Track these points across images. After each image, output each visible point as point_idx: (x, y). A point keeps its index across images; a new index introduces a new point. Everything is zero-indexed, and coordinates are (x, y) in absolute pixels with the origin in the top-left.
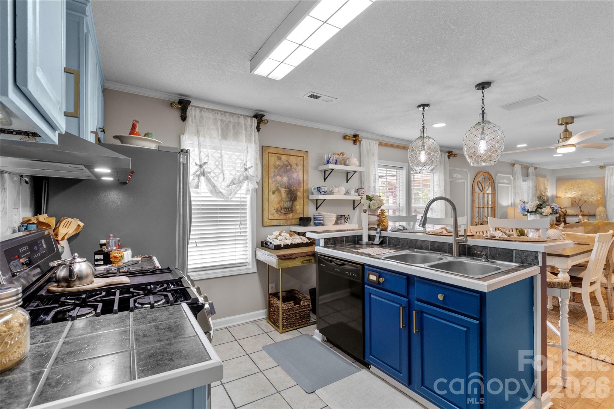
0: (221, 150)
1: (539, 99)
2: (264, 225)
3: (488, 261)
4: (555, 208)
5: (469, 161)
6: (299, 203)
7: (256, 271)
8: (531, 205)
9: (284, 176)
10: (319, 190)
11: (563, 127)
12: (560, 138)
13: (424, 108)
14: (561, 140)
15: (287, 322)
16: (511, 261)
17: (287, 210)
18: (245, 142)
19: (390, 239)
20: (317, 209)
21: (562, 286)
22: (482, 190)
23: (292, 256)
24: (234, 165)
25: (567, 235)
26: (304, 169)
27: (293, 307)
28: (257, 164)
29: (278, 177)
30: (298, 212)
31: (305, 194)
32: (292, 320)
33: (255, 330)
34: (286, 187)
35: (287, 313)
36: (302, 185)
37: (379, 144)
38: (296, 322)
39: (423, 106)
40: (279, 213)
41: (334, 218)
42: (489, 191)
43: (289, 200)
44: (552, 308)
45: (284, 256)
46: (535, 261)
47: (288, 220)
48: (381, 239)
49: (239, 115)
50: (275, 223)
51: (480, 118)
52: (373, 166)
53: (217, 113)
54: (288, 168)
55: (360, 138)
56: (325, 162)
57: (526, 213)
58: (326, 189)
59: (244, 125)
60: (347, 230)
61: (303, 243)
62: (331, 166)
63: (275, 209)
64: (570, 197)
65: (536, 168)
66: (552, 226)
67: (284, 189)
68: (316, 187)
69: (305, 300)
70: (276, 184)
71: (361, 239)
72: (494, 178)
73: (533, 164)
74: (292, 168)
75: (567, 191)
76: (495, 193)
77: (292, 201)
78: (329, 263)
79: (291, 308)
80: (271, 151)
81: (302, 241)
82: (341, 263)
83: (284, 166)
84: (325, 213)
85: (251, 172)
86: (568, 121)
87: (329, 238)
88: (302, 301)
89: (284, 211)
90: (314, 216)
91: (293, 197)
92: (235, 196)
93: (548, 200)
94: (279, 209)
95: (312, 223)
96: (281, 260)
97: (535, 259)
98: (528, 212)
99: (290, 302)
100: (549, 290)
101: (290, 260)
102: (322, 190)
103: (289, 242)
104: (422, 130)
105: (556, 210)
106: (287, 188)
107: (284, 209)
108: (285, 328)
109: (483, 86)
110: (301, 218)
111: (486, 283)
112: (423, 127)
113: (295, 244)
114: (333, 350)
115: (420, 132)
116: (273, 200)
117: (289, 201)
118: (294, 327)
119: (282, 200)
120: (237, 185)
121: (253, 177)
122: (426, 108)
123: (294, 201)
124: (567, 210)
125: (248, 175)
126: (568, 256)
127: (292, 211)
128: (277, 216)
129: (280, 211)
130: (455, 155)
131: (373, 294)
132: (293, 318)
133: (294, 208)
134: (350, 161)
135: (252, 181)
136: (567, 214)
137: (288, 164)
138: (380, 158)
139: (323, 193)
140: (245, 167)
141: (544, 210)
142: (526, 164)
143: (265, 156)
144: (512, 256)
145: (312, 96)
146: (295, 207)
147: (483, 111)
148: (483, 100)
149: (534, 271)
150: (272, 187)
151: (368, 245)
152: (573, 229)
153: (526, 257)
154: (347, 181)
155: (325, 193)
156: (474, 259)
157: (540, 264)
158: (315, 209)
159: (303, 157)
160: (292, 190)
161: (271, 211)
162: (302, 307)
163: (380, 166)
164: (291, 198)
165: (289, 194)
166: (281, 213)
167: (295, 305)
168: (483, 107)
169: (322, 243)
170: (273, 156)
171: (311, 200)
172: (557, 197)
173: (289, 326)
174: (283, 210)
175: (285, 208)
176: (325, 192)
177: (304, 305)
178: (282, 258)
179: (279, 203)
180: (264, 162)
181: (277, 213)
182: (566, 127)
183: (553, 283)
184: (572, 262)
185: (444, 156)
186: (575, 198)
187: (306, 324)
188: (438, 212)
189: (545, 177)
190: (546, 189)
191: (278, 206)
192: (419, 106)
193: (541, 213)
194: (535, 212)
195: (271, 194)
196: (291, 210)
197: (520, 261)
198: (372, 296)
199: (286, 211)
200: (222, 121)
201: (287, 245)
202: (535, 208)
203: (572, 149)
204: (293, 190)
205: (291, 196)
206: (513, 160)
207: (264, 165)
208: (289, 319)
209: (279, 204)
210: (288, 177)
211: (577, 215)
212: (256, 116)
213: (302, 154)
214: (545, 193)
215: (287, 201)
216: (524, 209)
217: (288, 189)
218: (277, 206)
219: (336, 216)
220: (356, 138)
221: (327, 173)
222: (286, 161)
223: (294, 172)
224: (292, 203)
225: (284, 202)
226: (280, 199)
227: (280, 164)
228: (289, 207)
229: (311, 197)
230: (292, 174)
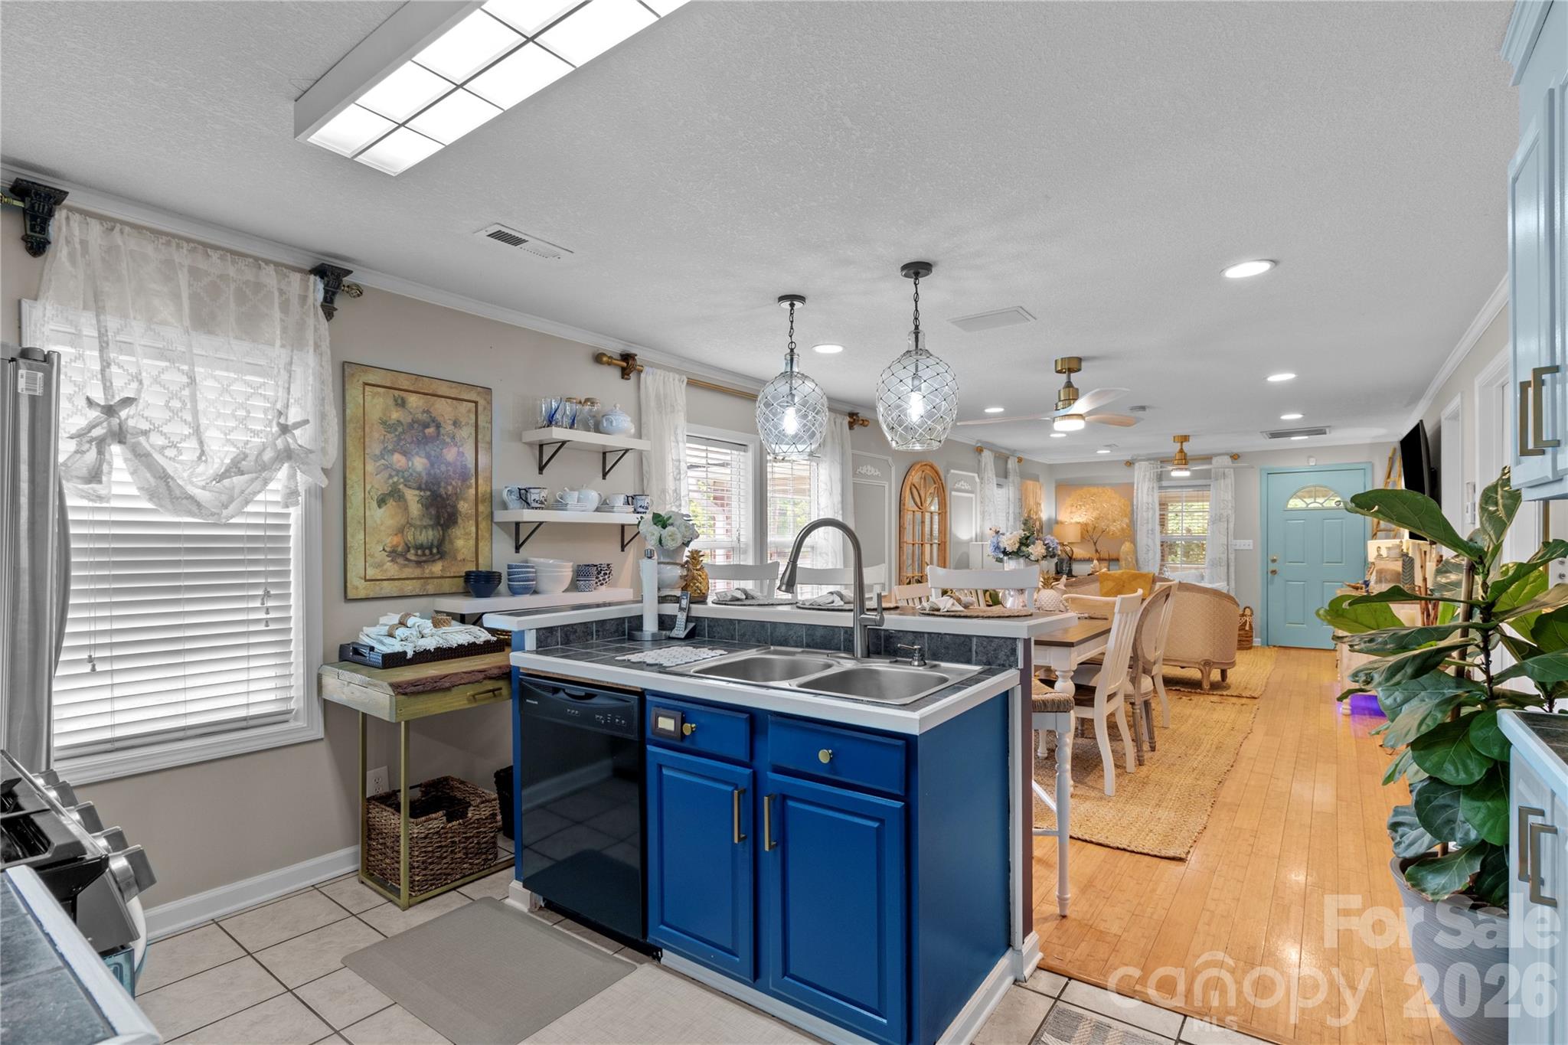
0: (192, 365)
1: (1020, 314)
2: (351, 595)
3: (925, 664)
4: (1051, 545)
5: (890, 439)
6: (463, 532)
7: (321, 735)
8: (1010, 539)
9: (417, 454)
10: (523, 496)
11: (1063, 377)
12: (1060, 400)
13: (792, 305)
14: (1060, 404)
15: (424, 872)
16: (969, 662)
17: (427, 552)
18: (283, 346)
19: (712, 624)
20: (518, 548)
21: (1058, 707)
22: (919, 504)
23: (438, 684)
24: (241, 413)
25: (1074, 600)
26: (480, 437)
27: (442, 828)
28: (323, 416)
29: (397, 457)
30: (460, 557)
31: (481, 508)
32: (439, 867)
33: (319, 910)
34: (423, 486)
35: (425, 847)
36: (473, 481)
37: (687, 384)
38: (452, 869)
39: (792, 298)
40: (401, 560)
41: (567, 573)
42: (935, 506)
43: (431, 523)
44: (1046, 755)
45: (414, 684)
46: (1012, 659)
47: (429, 581)
48: (691, 625)
49: (258, 262)
50: (388, 588)
51: (912, 342)
52: (672, 438)
53: (174, 245)
54: (427, 431)
55: (638, 363)
56: (542, 420)
57: (1001, 556)
58: (544, 493)
59: (276, 294)
60: (605, 605)
61: (474, 643)
62: (558, 433)
63: (388, 549)
64: (1079, 523)
65: (1020, 460)
66: (1047, 584)
67: (418, 492)
68: (515, 487)
69: (483, 802)
70: (391, 476)
71: (640, 628)
72: (943, 478)
73: (1015, 451)
74: (442, 431)
75: (1072, 510)
76: (946, 513)
77: (442, 526)
78: (550, 695)
79: (437, 832)
80: (371, 378)
81: (472, 640)
82: (583, 694)
83: (416, 425)
84: (542, 560)
85: (302, 437)
86: (1071, 366)
87: (552, 627)
88: (472, 808)
89: (416, 555)
90: (510, 567)
91: (446, 515)
92: (245, 510)
93: (1042, 527)
94: (400, 549)
95: (503, 587)
96: (403, 697)
97: (1012, 654)
98: (1005, 553)
99: (434, 815)
100: (1036, 717)
101: (432, 696)
102: (534, 496)
103: (430, 644)
104: (789, 357)
105: (1053, 549)
106: (424, 490)
107: (417, 548)
108: (419, 891)
109: (917, 269)
110: (468, 575)
111: (916, 715)
112: (792, 350)
113: (450, 649)
114: (561, 929)
115: (784, 362)
116: (379, 522)
117: (433, 527)
118: (447, 884)
119: (408, 522)
120: (254, 475)
121: (311, 452)
122: (798, 305)
123: (448, 527)
124: (1074, 549)
125: (293, 446)
126: (1070, 645)
127: (441, 554)
128: (392, 569)
129: (403, 555)
130: (864, 423)
131: (668, 767)
132: (445, 858)
133: (447, 547)
134: (611, 423)
135: (307, 464)
136: (1074, 556)
137: (428, 420)
138: (690, 420)
139: (534, 505)
140: (282, 421)
141: (1032, 549)
142: (1004, 451)
143: (354, 392)
144: (970, 650)
145: (499, 236)
146: (451, 542)
147: (917, 327)
148: (916, 302)
149: (1007, 679)
150: (376, 486)
151: (658, 642)
152: (1083, 588)
153: (995, 650)
154: (605, 475)
155: (542, 505)
156: (896, 661)
157: (1021, 665)
158: (514, 550)
159: (476, 403)
160: (441, 496)
161: (372, 556)
162: (471, 824)
163: (691, 438)
164: (438, 517)
165: (431, 505)
166: (407, 559)
167: (449, 821)
168: (916, 319)
169: (530, 641)
170: (378, 393)
171: (499, 524)
172: (1057, 522)
173: (431, 885)
174: (412, 551)
175: (421, 547)
176: (542, 503)
177: (478, 817)
178: (408, 691)
179: (401, 530)
180: (348, 411)
181: (392, 561)
182: (1069, 377)
183: (1043, 701)
184: (1079, 656)
185: (841, 424)
186: (1086, 525)
187: (484, 869)
188: (827, 554)
189: (1036, 479)
190: (1038, 505)
191: (396, 540)
192: (782, 298)
193: (1027, 557)
194: (1016, 554)
195: (375, 504)
196: (438, 552)
197: (984, 659)
198: (665, 771)
199: (424, 555)
200: (194, 272)
201: (426, 652)
202: (1017, 545)
203: (1078, 425)
204: (445, 496)
205: (438, 512)
206: (979, 441)
207: (348, 418)
208: (430, 864)
209: (400, 535)
210: (428, 457)
211: (1090, 560)
212: (321, 271)
213: (473, 396)
214: (1037, 514)
215: (425, 527)
216: (997, 548)
217: (430, 490)
218: (391, 541)
219: (573, 567)
220: (628, 363)
221: (548, 452)
222: (421, 410)
223: (448, 443)
224: (441, 532)
225: (415, 528)
226: (403, 521)
227: (402, 419)
228: (432, 544)
229: (500, 516)
230: (441, 450)
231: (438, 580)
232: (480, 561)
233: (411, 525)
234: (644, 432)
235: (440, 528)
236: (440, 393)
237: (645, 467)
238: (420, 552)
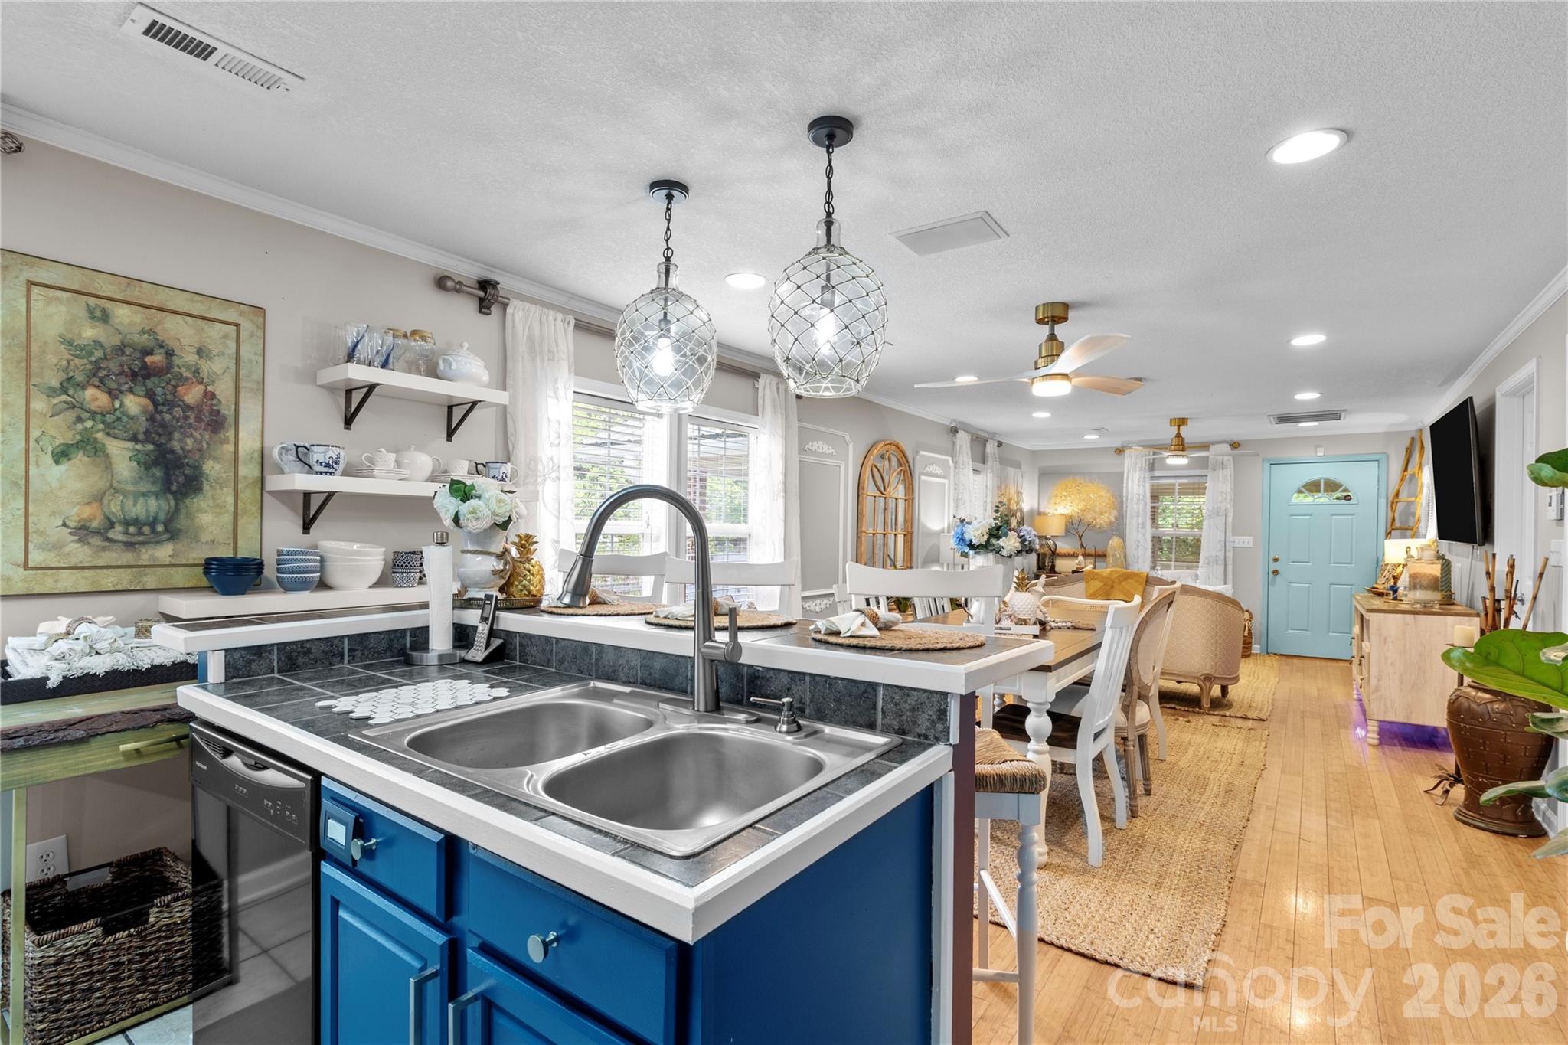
1: (989, 223)
4: (1028, 537)
6: (211, 503)
8: (978, 529)
9: (131, 391)
10: (302, 456)
12: (1041, 357)
13: (669, 197)
14: (1040, 362)
17: (146, 529)
19: (527, 644)
20: (307, 527)
22: (882, 489)
26: (242, 373)
29: (92, 393)
30: (203, 537)
31: (244, 471)
36: (231, 433)
37: (575, 326)
39: (670, 186)
40: (97, 541)
41: (375, 564)
42: (900, 492)
43: (154, 489)
47: (147, 570)
48: (494, 644)
54: (149, 359)
55: (502, 294)
56: (343, 354)
57: (966, 550)
58: (332, 453)
63: (71, 523)
64: (1063, 515)
65: (1000, 444)
66: (1020, 584)
67: (130, 445)
68: (290, 444)
70: (81, 420)
71: (423, 646)
72: (910, 460)
73: (994, 433)
74: (177, 361)
75: (1058, 501)
76: (913, 500)
77: (173, 493)
78: (219, 758)
80: (40, 275)
82: (253, 762)
83: (128, 350)
84: (336, 544)
86: (1055, 314)
89: (126, 533)
90: (280, 553)
91: (181, 479)
94: (96, 525)
95: (267, 580)
98: (971, 546)
102: (317, 456)
104: (663, 269)
105: (1031, 542)
106: (143, 442)
107: (127, 523)
110: (215, 562)
112: (668, 257)
115: (657, 275)
116: (56, 485)
117: (157, 495)
119: (111, 486)
122: (677, 196)
123: (185, 495)
124: (1057, 543)
126: (1047, 669)
127: (172, 532)
128: (79, 553)
129: (103, 533)
133: (181, 523)
134: (450, 365)
136: (1057, 551)
139: (318, 468)
141: (1004, 542)
142: (982, 433)
146: (190, 516)
150: (53, 433)
154: (449, 433)
155: (329, 468)
158: (298, 529)
159: (237, 326)
160: (172, 452)
161: (41, 534)
163: (580, 396)
164: (167, 481)
165: (156, 463)
166: (109, 540)
167: (107, 933)
170: (56, 299)
171: (276, 494)
172: (1040, 513)
174: (118, 528)
175: (136, 522)
176: (328, 465)
179: (98, 498)
181: (80, 541)
182: (1053, 329)
186: (1072, 517)
189: (1018, 465)
190: (1019, 494)
191: (88, 511)
192: (656, 185)
193: (998, 552)
194: (985, 548)
195: (46, 459)
196: (166, 530)
199: (140, 533)
202: (986, 536)
203: (1063, 388)
204: (180, 452)
205: (166, 473)
206: (954, 420)
209: (97, 504)
210: (150, 395)
213: (231, 315)
214: (1018, 503)
215: (144, 495)
216: (961, 541)
217: (153, 443)
218: (83, 513)
219: (385, 553)
220: (486, 293)
221: (356, 398)
222: (140, 329)
223: (187, 379)
224: (172, 503)
225: (125, 496)
226: (102, 484)
227: (102, 340)
228: (155, 518)
229: (275, 483)
230: (175, 387)
231: (164, 570)
232: (240, 543)
233: (117, 491)
234: (509, 382)
235: (170, 497)
236: (172, 307)
237: (510, 429)
238: (132, 529)
